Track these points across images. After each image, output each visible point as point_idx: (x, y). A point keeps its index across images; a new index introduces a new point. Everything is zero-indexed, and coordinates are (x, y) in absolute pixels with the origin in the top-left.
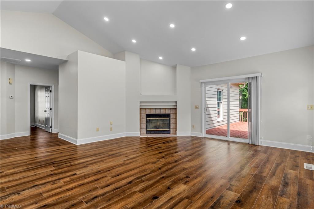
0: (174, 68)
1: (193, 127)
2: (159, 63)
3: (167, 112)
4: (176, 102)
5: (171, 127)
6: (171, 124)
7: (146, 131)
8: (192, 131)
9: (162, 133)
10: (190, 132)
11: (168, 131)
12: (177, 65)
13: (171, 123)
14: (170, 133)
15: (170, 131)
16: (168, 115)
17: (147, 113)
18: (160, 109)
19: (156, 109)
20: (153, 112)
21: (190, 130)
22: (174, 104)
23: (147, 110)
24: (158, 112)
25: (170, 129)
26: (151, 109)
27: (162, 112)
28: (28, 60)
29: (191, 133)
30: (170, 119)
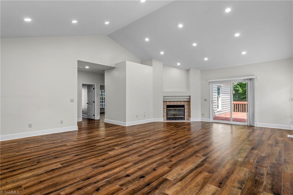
0: (188, 71)
1: (203, 115)
2: (178, 68)
3: (182, 104)
4: (190, 96)
5: (185, 115)
6: (185, 113)
7: (167, 118)
8: (201, 117)
9: (179, 120)
10: (200, 118)
11: (183, 118)
12: (190, 69)
13: (185, 111)
14: (184, 119)
15: (184, 118)
16: (183, 106)
17: (167, 105)
18: (177, 101)
19: (174, 101)
20: (172, 104)
21: (200, 117)
22: (188, 98)
23: (167, 102)
24: (175, 104)
25: (184, 116)
26: (170, 101)
27: (179, 104)
28: (87, 67)
29: (201, 120)
30: (184, 109)
